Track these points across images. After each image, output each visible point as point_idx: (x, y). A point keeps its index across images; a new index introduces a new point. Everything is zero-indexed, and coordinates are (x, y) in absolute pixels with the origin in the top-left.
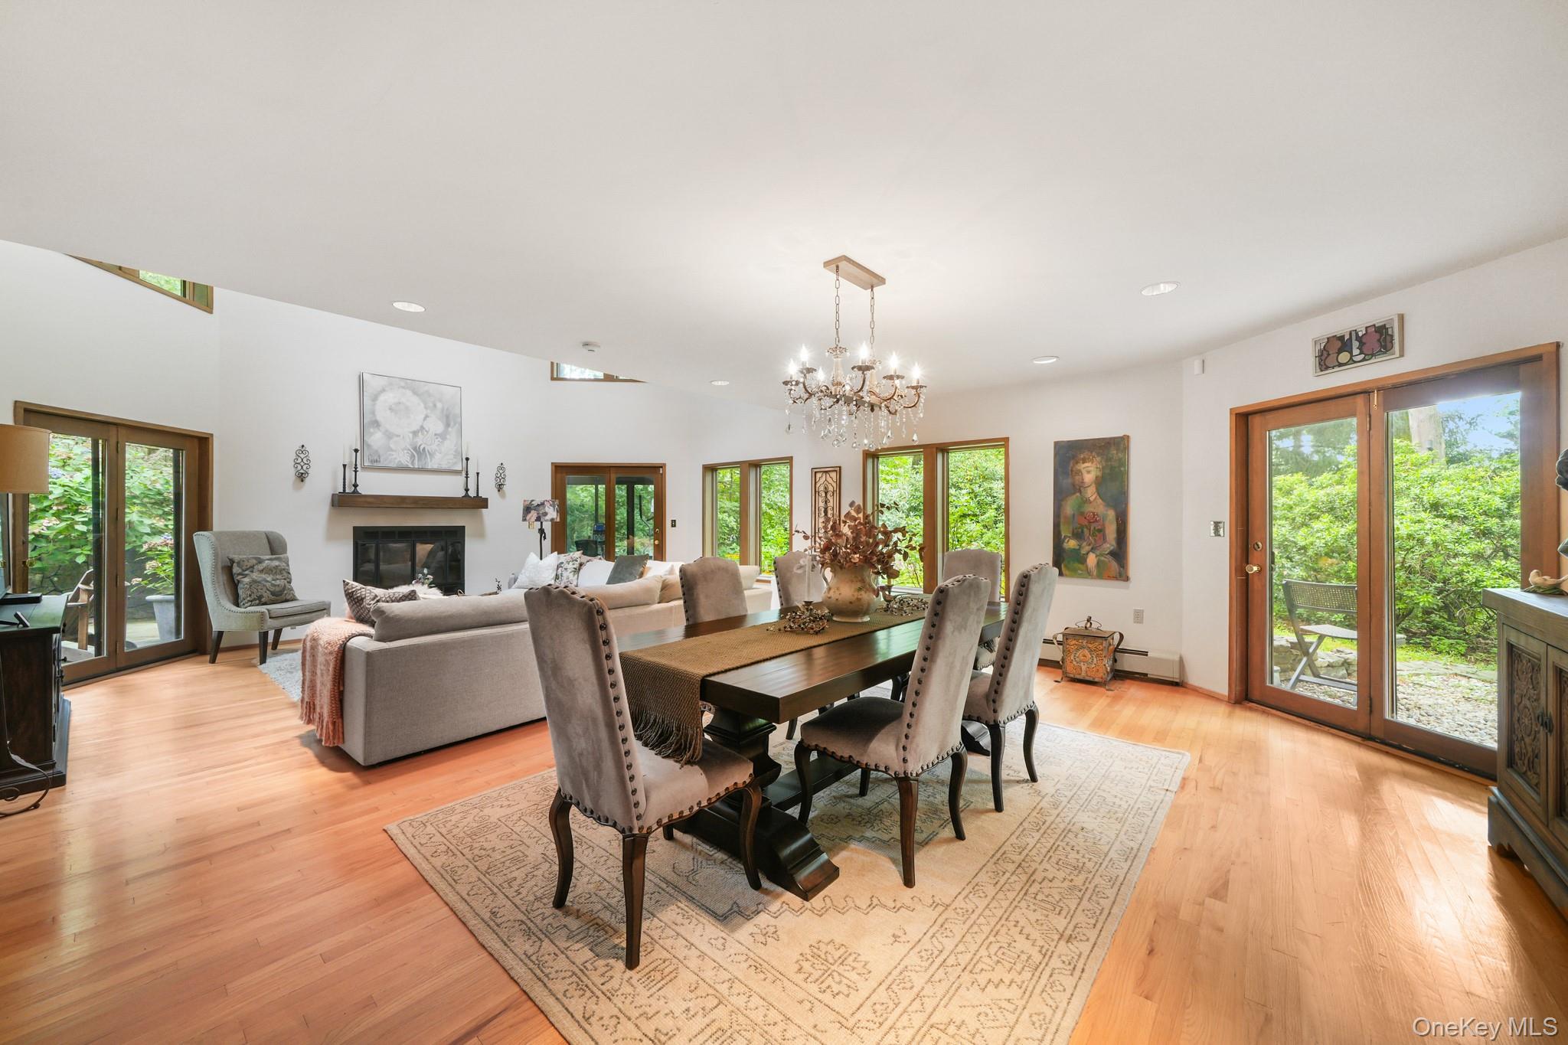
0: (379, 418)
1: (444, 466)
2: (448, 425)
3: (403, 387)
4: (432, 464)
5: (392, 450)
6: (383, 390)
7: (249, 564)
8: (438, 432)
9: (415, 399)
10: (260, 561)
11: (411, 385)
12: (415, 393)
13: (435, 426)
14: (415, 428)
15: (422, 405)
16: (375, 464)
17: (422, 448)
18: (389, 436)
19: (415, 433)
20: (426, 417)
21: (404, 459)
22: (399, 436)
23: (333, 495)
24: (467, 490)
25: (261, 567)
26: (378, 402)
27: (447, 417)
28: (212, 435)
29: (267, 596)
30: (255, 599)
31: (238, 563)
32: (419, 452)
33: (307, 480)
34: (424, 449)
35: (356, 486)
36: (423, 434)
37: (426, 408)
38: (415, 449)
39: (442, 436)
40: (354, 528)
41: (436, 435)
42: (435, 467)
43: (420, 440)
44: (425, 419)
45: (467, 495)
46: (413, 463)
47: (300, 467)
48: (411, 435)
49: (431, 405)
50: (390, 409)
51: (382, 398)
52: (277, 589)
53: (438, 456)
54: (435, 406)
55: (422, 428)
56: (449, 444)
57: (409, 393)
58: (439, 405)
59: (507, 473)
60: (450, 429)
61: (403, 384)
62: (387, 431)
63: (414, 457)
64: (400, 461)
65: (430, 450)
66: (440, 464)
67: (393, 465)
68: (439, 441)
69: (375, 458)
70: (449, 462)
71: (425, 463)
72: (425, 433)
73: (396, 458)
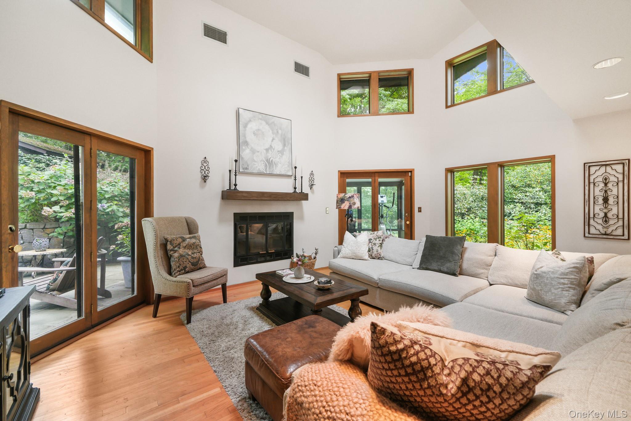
1: (283, 172)
2: (284, 145)
3: (261, 119)
4: (277, 171)
5: (255, 162)
6: (250, 121)
7: (178, 242)
8: (279, 150)
9: (267, 127)
10: (184, 240)
11: (265, 116)
12: (267, 123)
13: (278, 146)
14: (267, 146)
15: (271, 132)
16: (246, 171)
17: (271, 160)
18: (253, 151)
19: (267, 150)
20: (273, 139)
21: (260, 167)
22: (259, 152)
23: (223, 191)
24: (295, 188)
25: (184, 244)
26: (247, 129)
27: (284, 140)
28: (152, 149)
29: (189, 266)
30: (182, 270)
31: (171, 242)
32: (269, 163)
33: (208, 181)
34: (272, 160)
35: (236, 185)
36: (271, 151)
37: (273, 133)
38: (267, 160)
39: (281, 152)
40: (235, 214)
41: (278, 151)
42: (278, 173)
43: (270, 155)
44: (272, 141)
45: (295, 192)
46: (266, 170)
47: (203, 173)
48: (265, 151)
49: (276, 131)
50: (254, 133)
51: (249, 126)
52: (195, 261)
53: (280, 165)
54: (278, 132)
55: (271, 146)
56: (286, 157)
57: (264, 123)
58: (280, 132)
59: (314, 177)
60: (286, 148)
61: (260, 117)
62: (252, 148)
63: (267, 166)
64: (259, 169)
65: (275, 162)
66: (281, 171)
67: (255, 171)
68: (280, 156)
69: (246, 166)
70: (285, 170)
71: (273, 170)
72: (273, 150)
73: (257, 167)
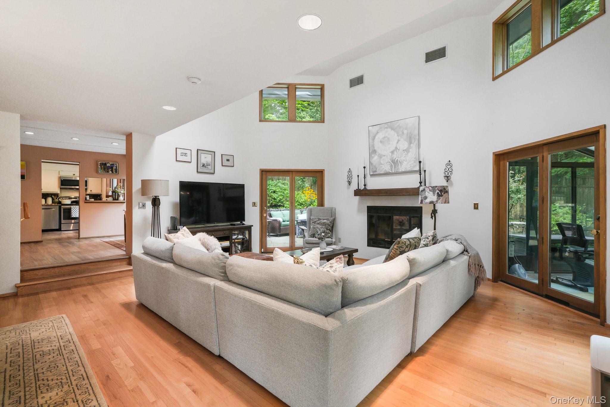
0: (376, 149)
1: (409, 169)
2: (410, 143)
3: (386, 128)
4: (402, 169)
5: (382, 164)
6: (377, 134)
8: (404, 149)
9: (393, 132)
11: (390, 125)
12: (392, 129)
13: (403, 145)
14: (392, 149)
15: (396, 135)
16: (375, 173)
17: (396, 160)
18: (380, 156)
19: (392, 152)
20: (399, 141)
21: (387, 168)
22: (385, 156)
23: (355, 191)
24: (420, 183)
25: (318, 222)
26: (375, 140)
27: (410, 138)
28: (324, 170)
32: (395, 163)
35: (365, 185)
36: (396, 152)
37: (398, 136)
38: (393, 161)
39: (407, 151)
41: (403, 150)
42: (403, 170)
43: (395, 156)
44: (397, 143)
45: (420, 186)
46: (391, 170)
48: (390, 154)
49: (401, 133)
50: (381, 142)
51: (377, 137)
53: (405, 163)
54: (403, 133)
55: (396, 148)
56: (412, 154)
57: (389, 130)
58: (405, 132)
59: (453, 168)
60: (412, 145)
61: (386, 126)
62: (379, 154)
63: (392, 166)
64: (385, 170)
65: (400, 161)
66: (406, 168)
67: (382, 172)
68: (405, 154)
69: (375, 170)
70: (411, 166)
71: (398, 169)
72: (398, 151)
73: (384, 168)
